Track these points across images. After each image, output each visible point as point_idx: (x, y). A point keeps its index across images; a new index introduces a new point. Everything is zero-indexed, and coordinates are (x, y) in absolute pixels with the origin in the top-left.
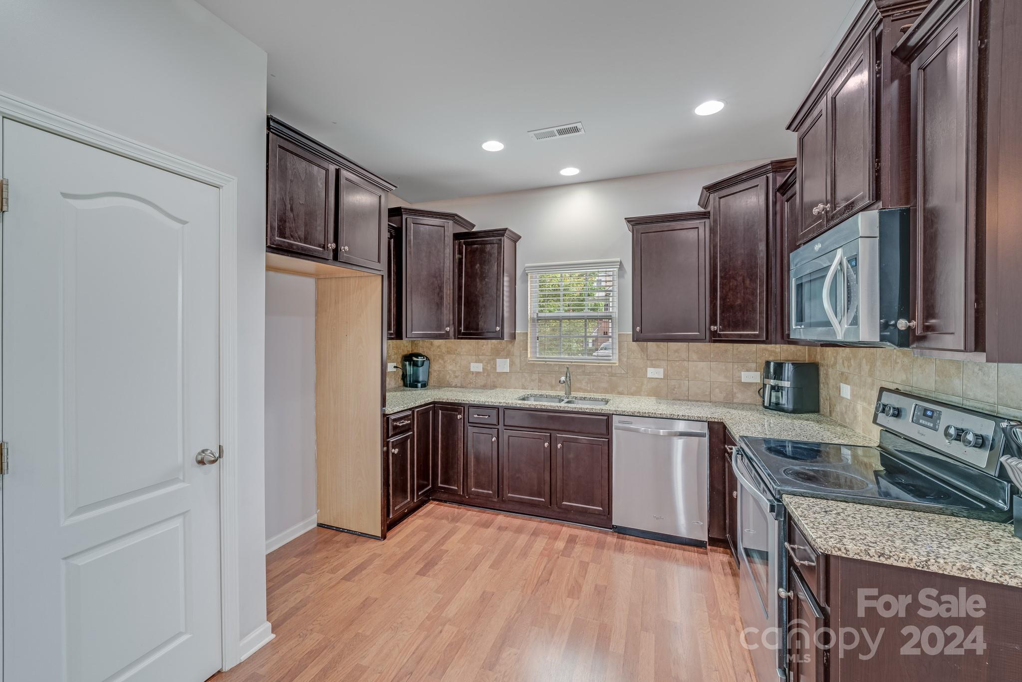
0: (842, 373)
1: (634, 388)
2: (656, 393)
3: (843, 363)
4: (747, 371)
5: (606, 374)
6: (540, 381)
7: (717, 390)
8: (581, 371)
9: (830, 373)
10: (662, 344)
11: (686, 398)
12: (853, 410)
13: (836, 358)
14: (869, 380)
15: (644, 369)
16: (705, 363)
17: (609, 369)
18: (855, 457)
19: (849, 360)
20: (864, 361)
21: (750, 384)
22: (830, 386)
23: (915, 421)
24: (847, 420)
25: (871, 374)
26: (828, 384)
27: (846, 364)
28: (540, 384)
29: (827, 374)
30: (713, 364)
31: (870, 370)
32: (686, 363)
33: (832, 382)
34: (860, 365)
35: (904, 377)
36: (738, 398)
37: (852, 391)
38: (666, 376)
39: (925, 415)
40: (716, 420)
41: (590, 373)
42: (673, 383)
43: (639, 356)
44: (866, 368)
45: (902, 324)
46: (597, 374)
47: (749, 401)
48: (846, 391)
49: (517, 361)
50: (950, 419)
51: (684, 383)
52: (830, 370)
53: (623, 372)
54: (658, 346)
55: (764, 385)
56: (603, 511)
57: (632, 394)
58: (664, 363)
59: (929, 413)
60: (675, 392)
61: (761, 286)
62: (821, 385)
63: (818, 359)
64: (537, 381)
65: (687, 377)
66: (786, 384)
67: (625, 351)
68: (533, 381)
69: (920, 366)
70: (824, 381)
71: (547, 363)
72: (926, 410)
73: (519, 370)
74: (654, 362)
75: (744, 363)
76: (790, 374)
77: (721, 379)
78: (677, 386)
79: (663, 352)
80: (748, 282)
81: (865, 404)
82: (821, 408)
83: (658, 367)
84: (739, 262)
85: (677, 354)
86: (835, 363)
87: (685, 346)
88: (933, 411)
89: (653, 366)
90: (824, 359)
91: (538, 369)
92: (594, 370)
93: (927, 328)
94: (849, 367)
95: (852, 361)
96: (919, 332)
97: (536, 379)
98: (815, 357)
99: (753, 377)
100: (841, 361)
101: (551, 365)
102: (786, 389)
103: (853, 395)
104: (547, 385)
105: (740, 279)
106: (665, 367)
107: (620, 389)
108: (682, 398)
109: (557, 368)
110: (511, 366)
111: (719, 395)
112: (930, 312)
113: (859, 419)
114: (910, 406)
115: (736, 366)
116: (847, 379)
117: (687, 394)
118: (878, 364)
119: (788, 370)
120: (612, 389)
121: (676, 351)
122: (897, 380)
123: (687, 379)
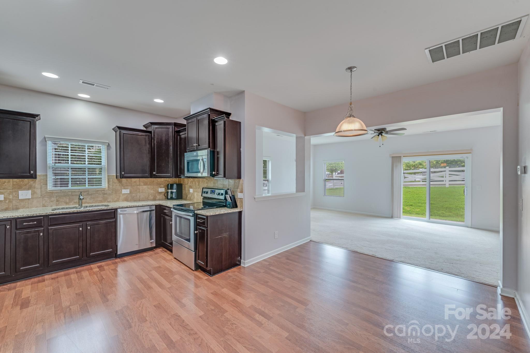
0: (190, 186)
1: (116, 199)
2: (126, 200)
3: (190, 183)
4: (161, 188)
5: (101, 194)
6: (57, 201)
7: (151, 196)
8: (86, 193)
9: (186, 186)
10: (129, 179)
11: (139, 200)
12: (194, 195)
13: (188, 182)
14: (198, 187)
15: (121, 190)
16: (146, 186)
17: (103, 192)
18: (194, 207)
19: (192, 182)
20: (197, 182)
21: (161, 192)
22: (186, 190)
23: (211, 193)
24: (192, 199)
25: (199, 185)
26: (185, 190)
27: (191, 183)
28: (57, 203)
29: (185, 187)
30: (149, 186)
31: (198, 184)
32: (139, 187)
33: (187, 189)
34: (195, 184)
35: (207, 185)
36: (157, 198)
37: (193, 190)
38: (130, 192)
39: (212, 192)
40: (158, 204)
41: (92, 194)
42: (134, 195)
43: (118, 185)
44: (197, 184)
45: (214, 173)
46: (96, 194)
47: (161, 198)
48: (191, 191)
49: (38, 191)
50: (217, 191)
51: (138, 195)
52: (186, 185)
53: (110, 192)
54: (127, 180)
55: (168, 192)
56: (113, 250)
57: (115, 202)
58: (130, 187)
59: (213, 191)
60: (134, 198)
61: (171, 160)
62: (183, 190)
63: (182, 182)
64: (55, 201)
65: (139, 192)
66: (175, 191)
67: (111, 183)
68: (52, 201)
69: (210, 182)
70: (184, 189)
71: (62, 191)
72: (212, 191)
73: (40, 196)
74: (125, 187)
75: (159, 185)
76: (176, 187)
77: (152, 191)
78: (135, 196)
79: (129, 183)
80: (166, 158)
81: (197, 193)
82: (183, 197)
83: (127, 189)
84: (163, 151)
85: (135, 183)
86: (188, 183)
87: (138, 180)
88: (214, 191)
89: (125, 189)
90: (184, 182)
91: (56, 195)
92: (94, 193)
93: (217, 174)
94: (192, 184)
95: (193, 182)
96: (216, 174)
97: (54, 200)
98: (181, 182)
99: (162, 190)
100: (190, 182)
101: (66, 192)
102: (174, 192)
103: (193, 191)
104: (63, 203)
105: (164, 157)
106: (130, 189)
107: (109, 200)
108: (137, 200)
109: (70, 193)
110: (32, 194)
111: (151, 197)
112: (218, 171)
113: (195, 197)
114: (209, 191)
115: (157, 187)
116: (191, 187)
117: (139, 199)
118: (200, 182)
119: (175, 186)
120: (105, 200)
121: (135, 182)
122: (205, 185)
123: (139, 193)
